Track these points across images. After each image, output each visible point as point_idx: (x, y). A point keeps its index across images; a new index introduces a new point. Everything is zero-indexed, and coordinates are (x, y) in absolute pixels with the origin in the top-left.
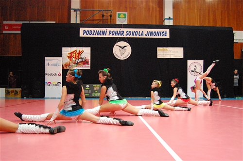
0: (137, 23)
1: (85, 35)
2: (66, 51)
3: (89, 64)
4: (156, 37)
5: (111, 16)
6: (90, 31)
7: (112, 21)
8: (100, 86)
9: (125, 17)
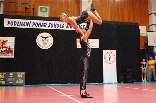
0: (57, 17)
1: (10, 26)
3: (12, 53)
5: (33, 9)
6: (15, 22)
7: (34, 14)
8: (24, 74)
9: (46, 11)
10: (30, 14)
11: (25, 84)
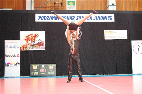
0: (84, 10)
1: (40, 20)
2: (23, 34)
3: (44, 46)
4: (103, 21)
5: (62, 3)
6: (45, 16)
7: (63, 8)
8: (54, 65)
9: (74, 5)
10: (59, 9)
11: (56, 75)
